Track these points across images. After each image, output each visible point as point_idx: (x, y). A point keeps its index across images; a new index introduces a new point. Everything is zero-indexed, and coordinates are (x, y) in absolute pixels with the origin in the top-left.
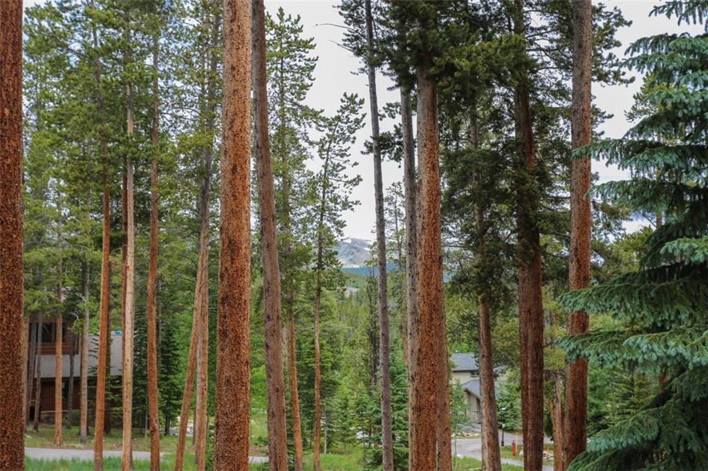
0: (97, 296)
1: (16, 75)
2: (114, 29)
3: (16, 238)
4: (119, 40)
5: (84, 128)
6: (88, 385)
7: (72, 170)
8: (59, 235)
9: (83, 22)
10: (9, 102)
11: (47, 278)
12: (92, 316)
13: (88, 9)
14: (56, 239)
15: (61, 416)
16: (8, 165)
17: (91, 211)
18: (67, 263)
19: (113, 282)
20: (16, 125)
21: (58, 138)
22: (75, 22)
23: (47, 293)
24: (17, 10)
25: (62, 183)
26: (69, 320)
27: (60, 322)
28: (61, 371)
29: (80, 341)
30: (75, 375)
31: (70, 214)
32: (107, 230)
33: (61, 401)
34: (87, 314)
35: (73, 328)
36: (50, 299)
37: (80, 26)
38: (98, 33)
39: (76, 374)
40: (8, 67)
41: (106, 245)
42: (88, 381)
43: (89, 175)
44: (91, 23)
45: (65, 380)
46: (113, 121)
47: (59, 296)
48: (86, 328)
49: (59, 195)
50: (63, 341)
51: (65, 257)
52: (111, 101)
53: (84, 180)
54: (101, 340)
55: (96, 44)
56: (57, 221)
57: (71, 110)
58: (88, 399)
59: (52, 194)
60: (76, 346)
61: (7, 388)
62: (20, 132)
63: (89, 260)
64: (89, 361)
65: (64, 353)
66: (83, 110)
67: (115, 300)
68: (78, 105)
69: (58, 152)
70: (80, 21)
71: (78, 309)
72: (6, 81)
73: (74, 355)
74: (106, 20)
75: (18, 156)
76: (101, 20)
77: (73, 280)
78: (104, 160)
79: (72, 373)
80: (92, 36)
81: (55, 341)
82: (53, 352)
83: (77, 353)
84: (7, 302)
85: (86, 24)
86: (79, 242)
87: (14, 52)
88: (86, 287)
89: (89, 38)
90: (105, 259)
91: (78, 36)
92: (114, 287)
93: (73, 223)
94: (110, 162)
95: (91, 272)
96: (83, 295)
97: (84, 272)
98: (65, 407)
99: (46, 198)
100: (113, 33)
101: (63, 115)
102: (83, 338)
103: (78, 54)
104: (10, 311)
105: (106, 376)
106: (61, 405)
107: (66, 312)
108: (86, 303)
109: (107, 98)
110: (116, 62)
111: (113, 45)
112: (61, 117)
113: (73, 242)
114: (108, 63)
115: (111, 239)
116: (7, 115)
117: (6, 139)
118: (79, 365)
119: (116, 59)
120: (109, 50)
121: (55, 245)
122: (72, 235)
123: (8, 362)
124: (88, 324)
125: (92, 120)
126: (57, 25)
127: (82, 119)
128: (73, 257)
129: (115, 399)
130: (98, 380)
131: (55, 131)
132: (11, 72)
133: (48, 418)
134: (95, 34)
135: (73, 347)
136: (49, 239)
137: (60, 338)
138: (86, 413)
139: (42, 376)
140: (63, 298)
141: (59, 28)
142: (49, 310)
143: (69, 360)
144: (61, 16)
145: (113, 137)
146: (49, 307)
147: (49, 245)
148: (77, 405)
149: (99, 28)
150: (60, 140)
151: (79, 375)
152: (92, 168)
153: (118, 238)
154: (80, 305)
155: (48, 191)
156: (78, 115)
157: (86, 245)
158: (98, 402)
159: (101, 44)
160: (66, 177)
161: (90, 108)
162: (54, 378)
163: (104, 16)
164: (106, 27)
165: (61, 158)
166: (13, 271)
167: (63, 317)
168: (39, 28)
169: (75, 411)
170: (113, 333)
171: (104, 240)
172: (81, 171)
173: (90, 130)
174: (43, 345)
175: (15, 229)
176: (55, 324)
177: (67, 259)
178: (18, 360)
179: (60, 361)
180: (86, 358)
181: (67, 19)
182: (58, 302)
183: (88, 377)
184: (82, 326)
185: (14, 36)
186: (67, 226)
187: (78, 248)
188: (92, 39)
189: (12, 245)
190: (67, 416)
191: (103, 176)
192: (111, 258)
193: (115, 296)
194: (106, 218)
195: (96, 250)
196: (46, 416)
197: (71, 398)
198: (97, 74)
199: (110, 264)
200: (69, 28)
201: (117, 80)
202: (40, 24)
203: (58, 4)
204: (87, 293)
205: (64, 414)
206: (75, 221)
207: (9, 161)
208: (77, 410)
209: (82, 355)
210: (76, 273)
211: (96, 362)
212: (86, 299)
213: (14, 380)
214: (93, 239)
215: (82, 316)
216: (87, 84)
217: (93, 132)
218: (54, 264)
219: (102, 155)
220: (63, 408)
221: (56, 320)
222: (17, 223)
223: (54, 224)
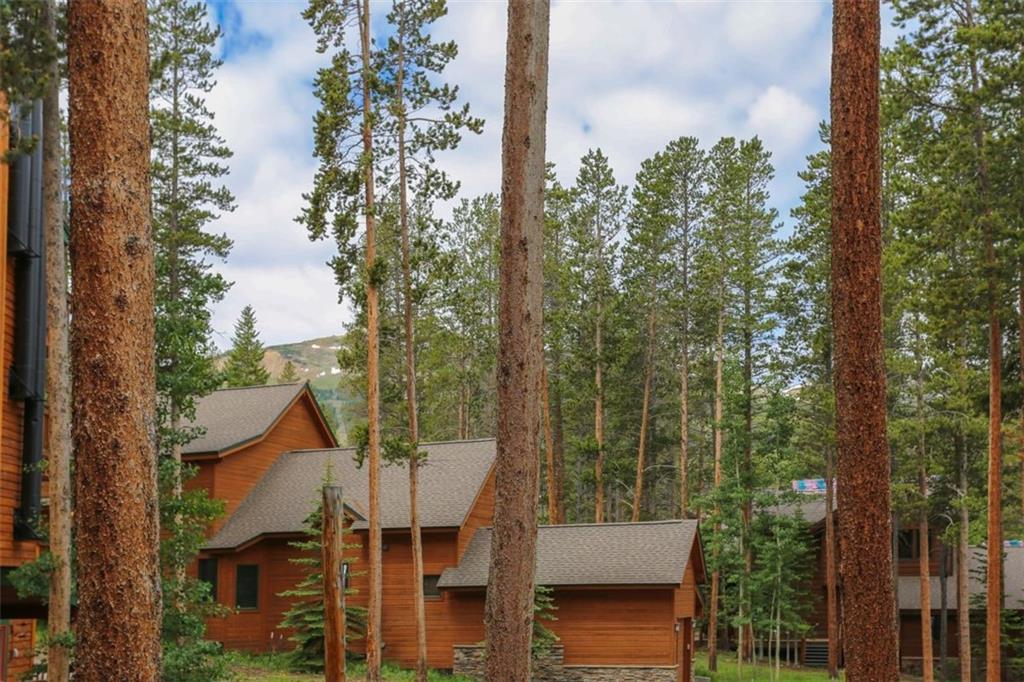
0: (980, 487)
1: (872, 166)
2: (1007, 48)
3: (878, 410)
4: (1013, 66)
5: (958, 225)
6: (971, 622)
7: (940, 296)
8: (920, 398)
9: (954, 53)
10: (862, 210)
11: (903, 464)
12: (972, 518)
13: (963, 30)
14: (916, 405)
15: (931, 665)
16: (864, 304)
17: (969, 356)
18: (933, 439)
19: (1005, 464)
20: (873, 243)
21: (919, 249)
22: (942, 56)
23: (905, 486)
24: (871, 66)
25: (922, 317)
26: (937, 525)
27: (924, 527)
28: (929, 601)
29: (955, 555)
30: (949, 607)
31: (936, 365)
32: (996, 383)
33: (930, 644)
34: (966, 515)
35: (945, 536)
36: (910, 495)
37: (949, 63)
38: (979, 63)
39: (951, 605)
40: (860, 157)
41: (995, 406)
42: (970, 616)
43: (965, 299)
44: (968, 51)
45: (936, 614)
46: (1005, 206)
47: (922, 490)
48: (965, 537)
49: (918, 337)
50: (930, 555)
51: (929, 430)
52: (1000, 172)
53: (959, 308)
54: (991, 554)
55: (975, 84)
56: (915, 377)
57: (936, 201)
58: (972, 643)
59: (908, 339)
60: (948, 565)
61: (874, 624)
62: (878, 252)
63: (966, 431)
64: (972, 588)
65: (932, 574)
66: (954, 197)
67: (1010, 491)
68: (946, 190)
69: (914, 272)
70: (949, 55)
71: (951, 507)
72: (858, 178)
73: (946, 577)
74: (993, 39)
75: (877, 287)
76: (983, 42)
77: (943, 465)
78: (988, 272)
79: (944, 603)
80: (970, 73)
81: (918, 555)
82: (916, 572)
83: (951, 574)
84: (868, 503)
85: (959, 56)
86: (950, 406)
87: (869, 132)
88: (962, 475)
89: (964, 78)
90: (994, 430)
91: (947, 79)
92: (1007, 471)
93: (939, 377)
94: (1000, 274)
95: (969, 451)
96: (958, 486)
97: (959, 451)
98: (936, 652)
99: (899, 345)
100: (1003, 58)
101: (923, 212)
102: (959, 552)
103: (946, 109)
104: (873, 515)
105: (1001, 610)
106: (931, 651)
107: (933, 513)
108: (963, 498)
109: (993, 169)
110: (1008, 105)
111: (1003, 78)
112: (919, 216)
113: (940, 407)
114: (995, 110)
115: (1004, 396)
116: (860, 229)
117: (860, 265)
118: (955, 592)
119: (1009, 100)
120: (998, 88)
121: (913, 415)
122: (939, 395)
123: (874, 588)
124: (967, 530)
125: (970, 210)
126: (915, 71)
127: (954, 212)
128: (942, 430)
129: (1014, 645)
130: (989, 616)
131: (912, 241)
132: (865, 163)
133: (912, 667)
134: (973, 67)
135: (945, 565)
136: (904, 406)
137: (925, 551)
138: (969, 663)
139: (901, 607)
140: (928, 492)
141: (917, 75)
142: (908, 510)
143: (940, 586)
144: (920, 55)
145: (1004, 231)
146: (908, 506)
147: (905, 415)
148: (954, 650)
149: (981, 55)
150: (920, 253)
151: (955, 607)
152: (970, 287)
153: (1014, 393)
154: (954, 502)
155: (903, 334)
156: (947, 207)
157: (960, 409)
158: (989, 648)
159: (985, 82)
160: (930, 309)
161: (967, 192)
162: (920, 611)
163: (989, 33)
164: (992, 50)
165: (920, 279)
166: (874, 457)
167: (929, 521)
168: (887, 84)
169: (951, 660)
170: (1006, 543)
171: (991, 399)
172: (954, 295)
173: (968, 228)
174: (899, 562)
175: (876, 397)
176: (918, 532)
177: (932, 434)
178: (887, 585)
179: (927, 585)
180: (966, 582)
181: (928, 58)
182: (921, 499)
183: (970, 610)
184: (958, 534)
185: (869, 106)
186: (931, 384)
187: (950, 415)
188: (970, 77)
189: (872, 421)
190: (940, 666)
191: (989, 298)
192: (1003, 428)
193: (1009, 485)
194: (995, 363)
195: (976, 416)
196: (910, 663)
197: (944, 641)
198: (977, 133)
199: (1001, 437)
200: (933, 71)
201: (1011, 135)
202: (889, 78)
203: (916, 37)
204: (965, 483)
205: (936, 662)
206: (943, 375)
207: (865, 298)
208: (956, 659)
209: (958, 577)
210: (946, 453)
211: (981, 589)
212: (962, 493)
213: (883, 613)
214: (973, 399)
215: (957, 519)
216: (961, 154)
217: (972, 229)
218: (914, 442)
219: (986, 265)
220: (934, 655)
221: (918, 525)
222: (878, 388)
223: (911, 382)
